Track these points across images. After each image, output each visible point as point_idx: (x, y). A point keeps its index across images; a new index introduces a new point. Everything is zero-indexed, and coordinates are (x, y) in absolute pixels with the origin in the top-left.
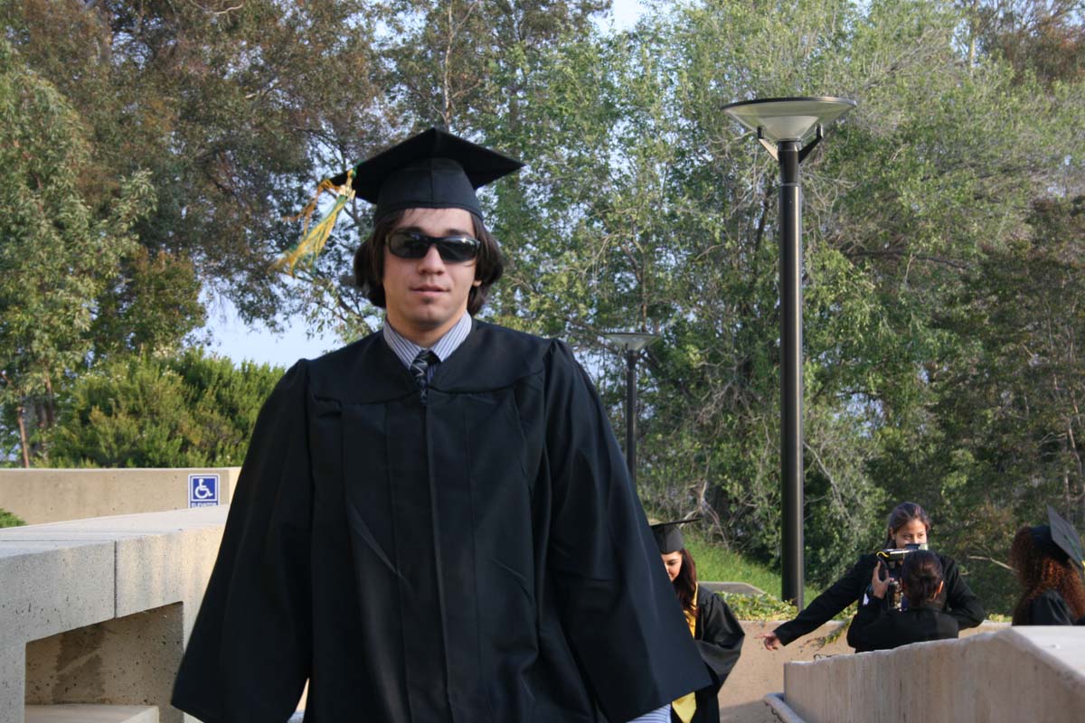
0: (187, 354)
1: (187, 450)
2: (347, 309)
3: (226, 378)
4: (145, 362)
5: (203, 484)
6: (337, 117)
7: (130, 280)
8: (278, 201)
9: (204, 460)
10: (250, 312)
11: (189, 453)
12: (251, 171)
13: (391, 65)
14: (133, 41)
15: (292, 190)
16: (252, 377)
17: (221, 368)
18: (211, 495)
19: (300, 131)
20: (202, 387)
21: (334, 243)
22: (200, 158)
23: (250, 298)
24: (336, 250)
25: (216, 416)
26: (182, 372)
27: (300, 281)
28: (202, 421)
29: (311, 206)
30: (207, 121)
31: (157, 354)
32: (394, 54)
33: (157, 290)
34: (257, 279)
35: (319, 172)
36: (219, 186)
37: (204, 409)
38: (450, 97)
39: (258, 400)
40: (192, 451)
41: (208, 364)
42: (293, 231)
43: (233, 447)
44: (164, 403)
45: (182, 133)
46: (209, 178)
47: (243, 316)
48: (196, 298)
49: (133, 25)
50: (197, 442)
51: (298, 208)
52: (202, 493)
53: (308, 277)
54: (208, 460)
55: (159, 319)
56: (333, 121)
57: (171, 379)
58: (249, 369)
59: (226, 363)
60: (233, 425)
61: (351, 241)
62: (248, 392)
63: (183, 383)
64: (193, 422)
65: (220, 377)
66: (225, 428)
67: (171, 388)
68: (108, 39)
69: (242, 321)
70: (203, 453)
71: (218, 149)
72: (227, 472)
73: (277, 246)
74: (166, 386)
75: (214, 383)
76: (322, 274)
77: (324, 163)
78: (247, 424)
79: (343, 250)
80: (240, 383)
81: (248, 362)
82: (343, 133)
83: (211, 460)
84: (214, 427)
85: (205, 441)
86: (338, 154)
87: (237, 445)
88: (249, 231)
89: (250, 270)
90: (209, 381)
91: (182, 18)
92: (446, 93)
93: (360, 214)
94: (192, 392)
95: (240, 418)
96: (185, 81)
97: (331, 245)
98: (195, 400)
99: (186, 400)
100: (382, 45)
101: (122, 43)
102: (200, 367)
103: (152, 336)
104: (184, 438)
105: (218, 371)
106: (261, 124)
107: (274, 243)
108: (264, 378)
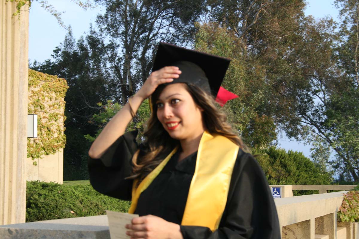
0: (270, 148)
1: (270, 179)
2: (322, 133)
3: (283, 155)
4: (257, 151)
5: (276, 190)
6: (319, 71)
7: (251, 124)
8: (299, 98)
9: (276, 182)
10: (290, 134)
11: (271, 180)
12: (291, 89)
13: (337, 53)
14: (253, 48)
15: (304, 94)
16: (291, 155)
17: (282, 153)
18: (278, 194)
19: (307, 75)
20: (275, 159)
21: (318, 112)
22: (274, 85)
23: (290, 130)
24: (319, 114)
25: (280, 168)
26: (269, 154)
27: (307, 124)
28: (275, 170)
29: (311, 99)
30: (277, 72)
31: (261, 148)
32: (338, 49)
33: (262, 127)
34: (292, 124)
35: (313, 88)
36: (280, 94)
37: (276, 166)
38: (357, 62)
39: (294, 163)
40: (272, 180)
41: (277, 151)
42: (304, 108)
43: (285, 178)
44: (264, 164)
45: (268, 77)
46: (277, 91)
47: (288, 136)
48: (274, 130)
49: (253, 43)
50: (274, 177)
51: (306, 100)
52: (276, 193)
53: (309, 123)
54: (277, 182)
55: (262, 137)
56: (318, 72)
57: (265, 156)
58: (291, 153)
59: (283, 151)
60: (285, 171)
61: (324, 110)
62: (290, 160)
63: (269, 157)
64: (272, 170)
65: (281, 156)
66: (283, 172)
67: (266, 160)
68: (246, 47)
69: (287, 137)
70: (276, 180)
71: (280, 81)
72: (284, 186)
73: (299, 113)
74: (264, 158)
75: (279, 157)
76: (314, 121)
77: (315, 86)
78: (290, 171)
79: (321, 114)
80: (288, 157)
81: (290, 151)
82: (321, 76)
83: (278, 183)
84: (279, 172)
85: (276, 176)
86: (320, 82)
87: (287, 178)
88: (290, 108)
89: (290, 121)
90: (278, 157)
91: (269, 39)
92: (356, 61)
93: (326, 102)
94: (272, 160)
95: (288, 169)
96: (270, 60)
97: (317, 112)
98: (273, 163)
99: (270, 163)
100: (334, 46)
101: (250, 49)
102: (275, 152)
103: (260, 142)
104: (270, 175)
105: (281, 153)
106: (294, 74)
107: (298, 112)
108: (296, 156)
